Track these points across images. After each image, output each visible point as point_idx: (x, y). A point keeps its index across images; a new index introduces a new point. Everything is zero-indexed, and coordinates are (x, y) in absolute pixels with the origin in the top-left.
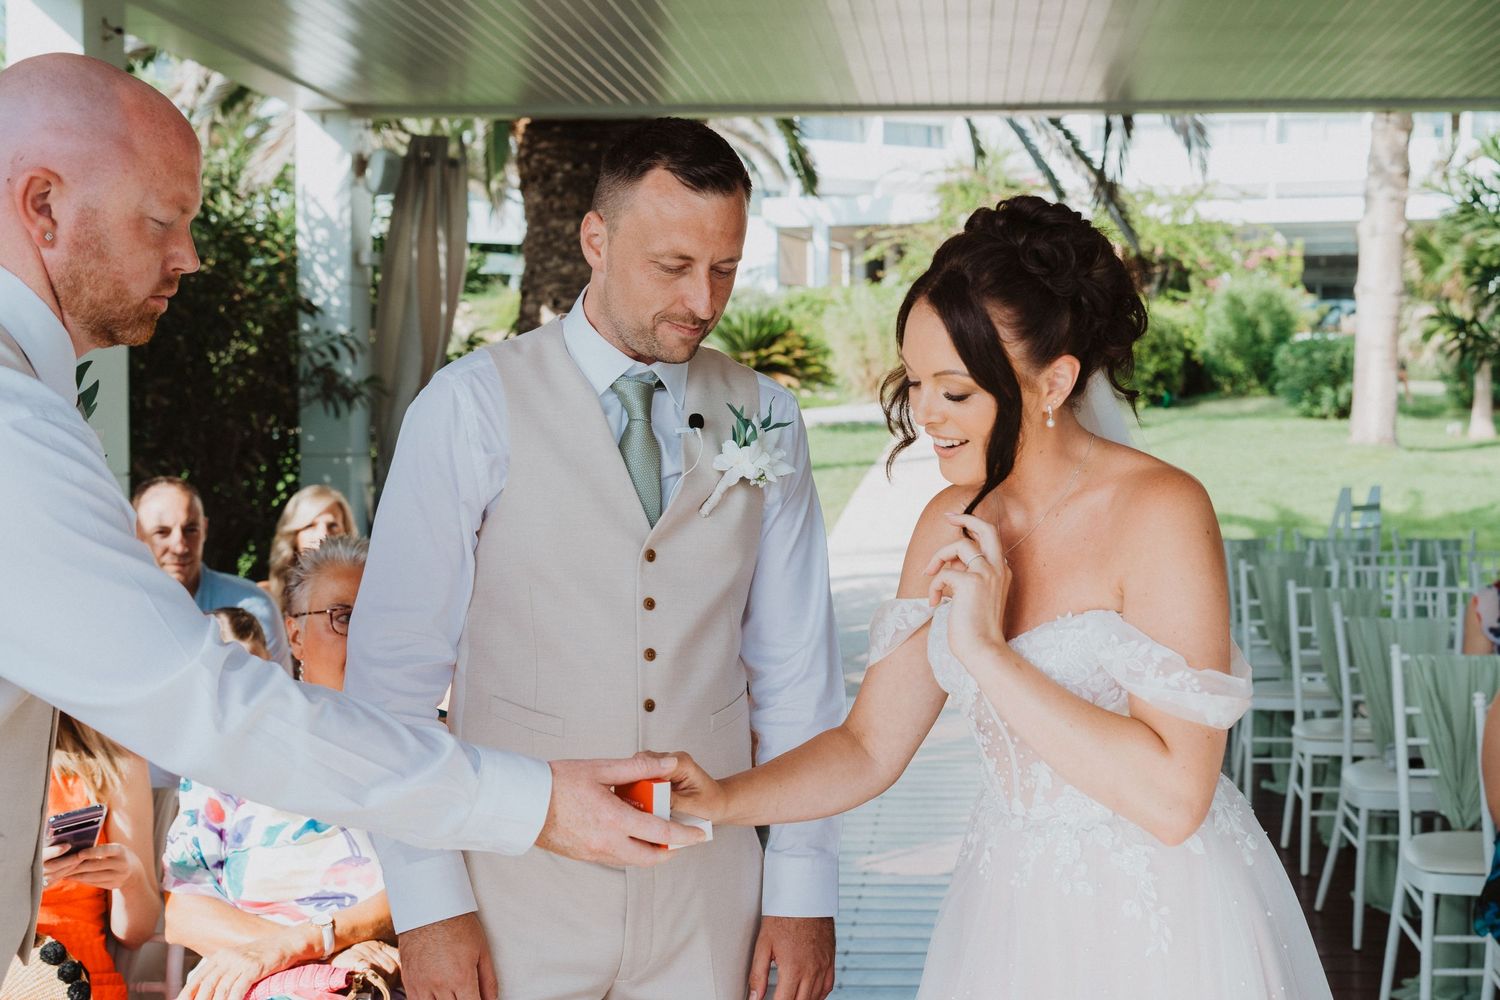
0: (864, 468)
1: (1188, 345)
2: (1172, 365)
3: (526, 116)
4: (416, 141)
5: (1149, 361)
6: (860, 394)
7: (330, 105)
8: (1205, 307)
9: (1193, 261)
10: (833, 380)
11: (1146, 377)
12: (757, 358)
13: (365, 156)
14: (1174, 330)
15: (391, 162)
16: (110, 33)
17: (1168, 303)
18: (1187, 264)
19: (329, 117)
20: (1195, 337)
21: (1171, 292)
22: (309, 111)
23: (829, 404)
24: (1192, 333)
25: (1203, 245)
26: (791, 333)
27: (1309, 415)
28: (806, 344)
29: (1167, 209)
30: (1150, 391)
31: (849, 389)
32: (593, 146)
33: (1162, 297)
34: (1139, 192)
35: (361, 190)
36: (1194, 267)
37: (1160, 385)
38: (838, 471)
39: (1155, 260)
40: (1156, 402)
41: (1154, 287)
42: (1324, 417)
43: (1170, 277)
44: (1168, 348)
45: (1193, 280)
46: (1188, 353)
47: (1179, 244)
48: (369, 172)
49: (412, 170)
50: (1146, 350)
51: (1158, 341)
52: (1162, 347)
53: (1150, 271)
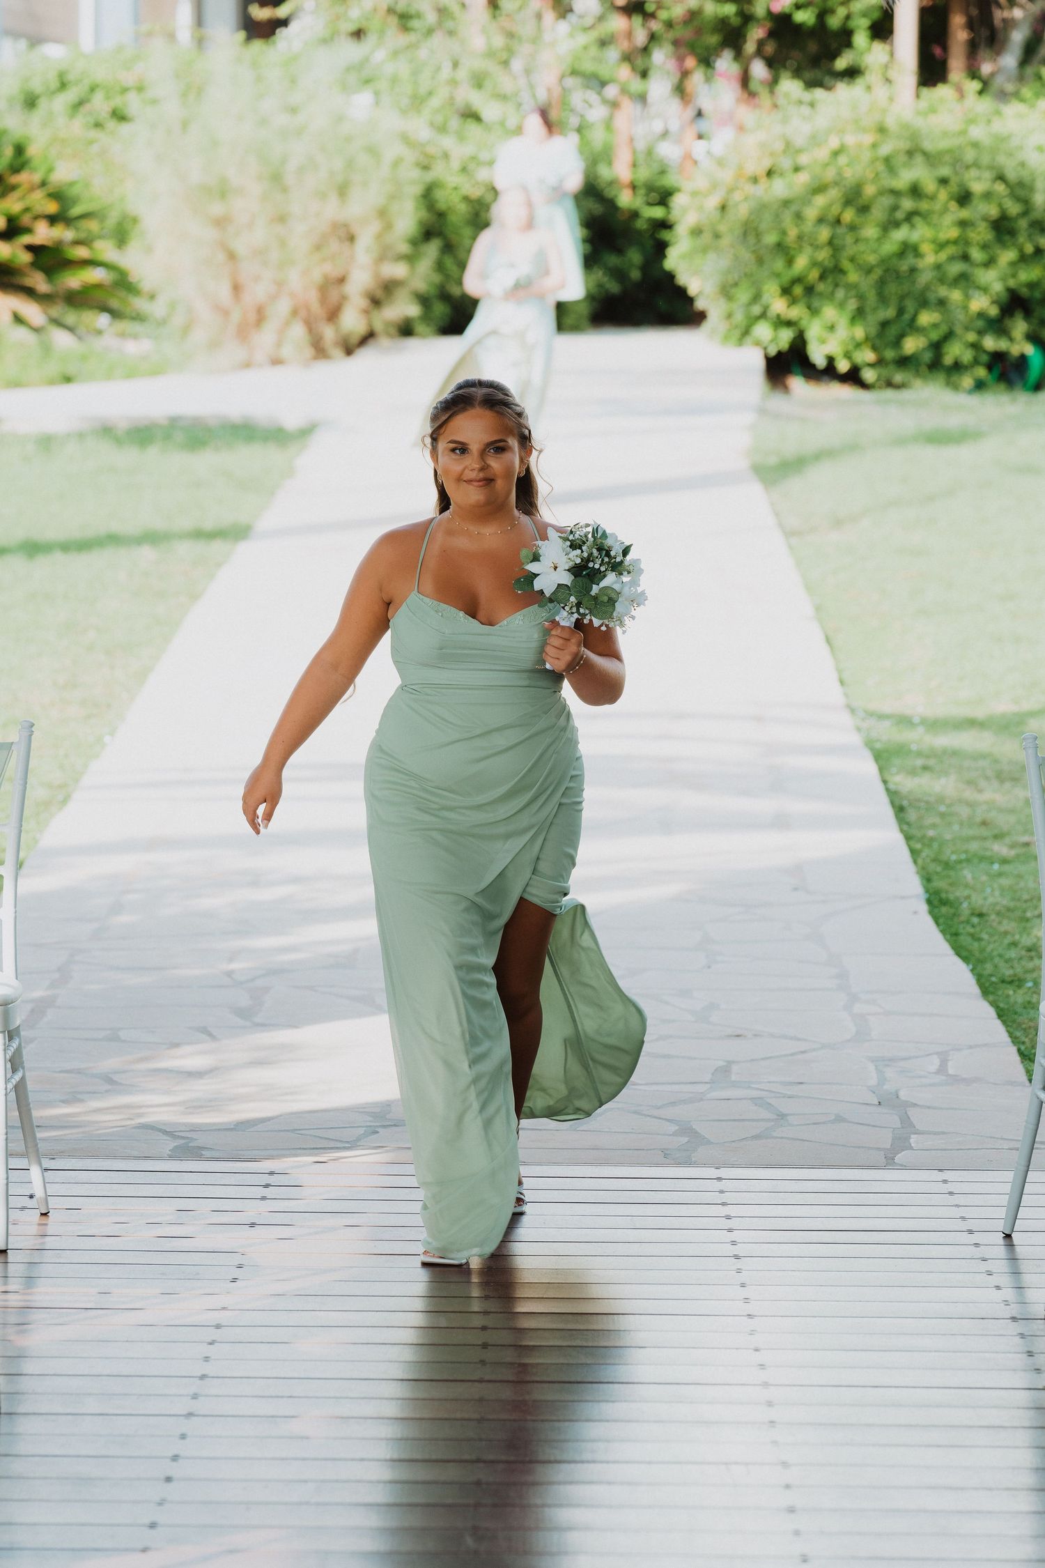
0: (217, 546)
5: (990, 263)
6: (214, 345)
10: (139, 304)
11: (980, 303)
23: (131, 373)
26: (23, 178)
28: (63, 208)
30: (990, 343)
31: (186, 330)
37: (1020, 327)
38: (147, 553)
40: (1005, 373)
41: (1010, 60)
50: (982, 233)
51: (1014, 209)
52: (1023, 224)
53: (998, 15)
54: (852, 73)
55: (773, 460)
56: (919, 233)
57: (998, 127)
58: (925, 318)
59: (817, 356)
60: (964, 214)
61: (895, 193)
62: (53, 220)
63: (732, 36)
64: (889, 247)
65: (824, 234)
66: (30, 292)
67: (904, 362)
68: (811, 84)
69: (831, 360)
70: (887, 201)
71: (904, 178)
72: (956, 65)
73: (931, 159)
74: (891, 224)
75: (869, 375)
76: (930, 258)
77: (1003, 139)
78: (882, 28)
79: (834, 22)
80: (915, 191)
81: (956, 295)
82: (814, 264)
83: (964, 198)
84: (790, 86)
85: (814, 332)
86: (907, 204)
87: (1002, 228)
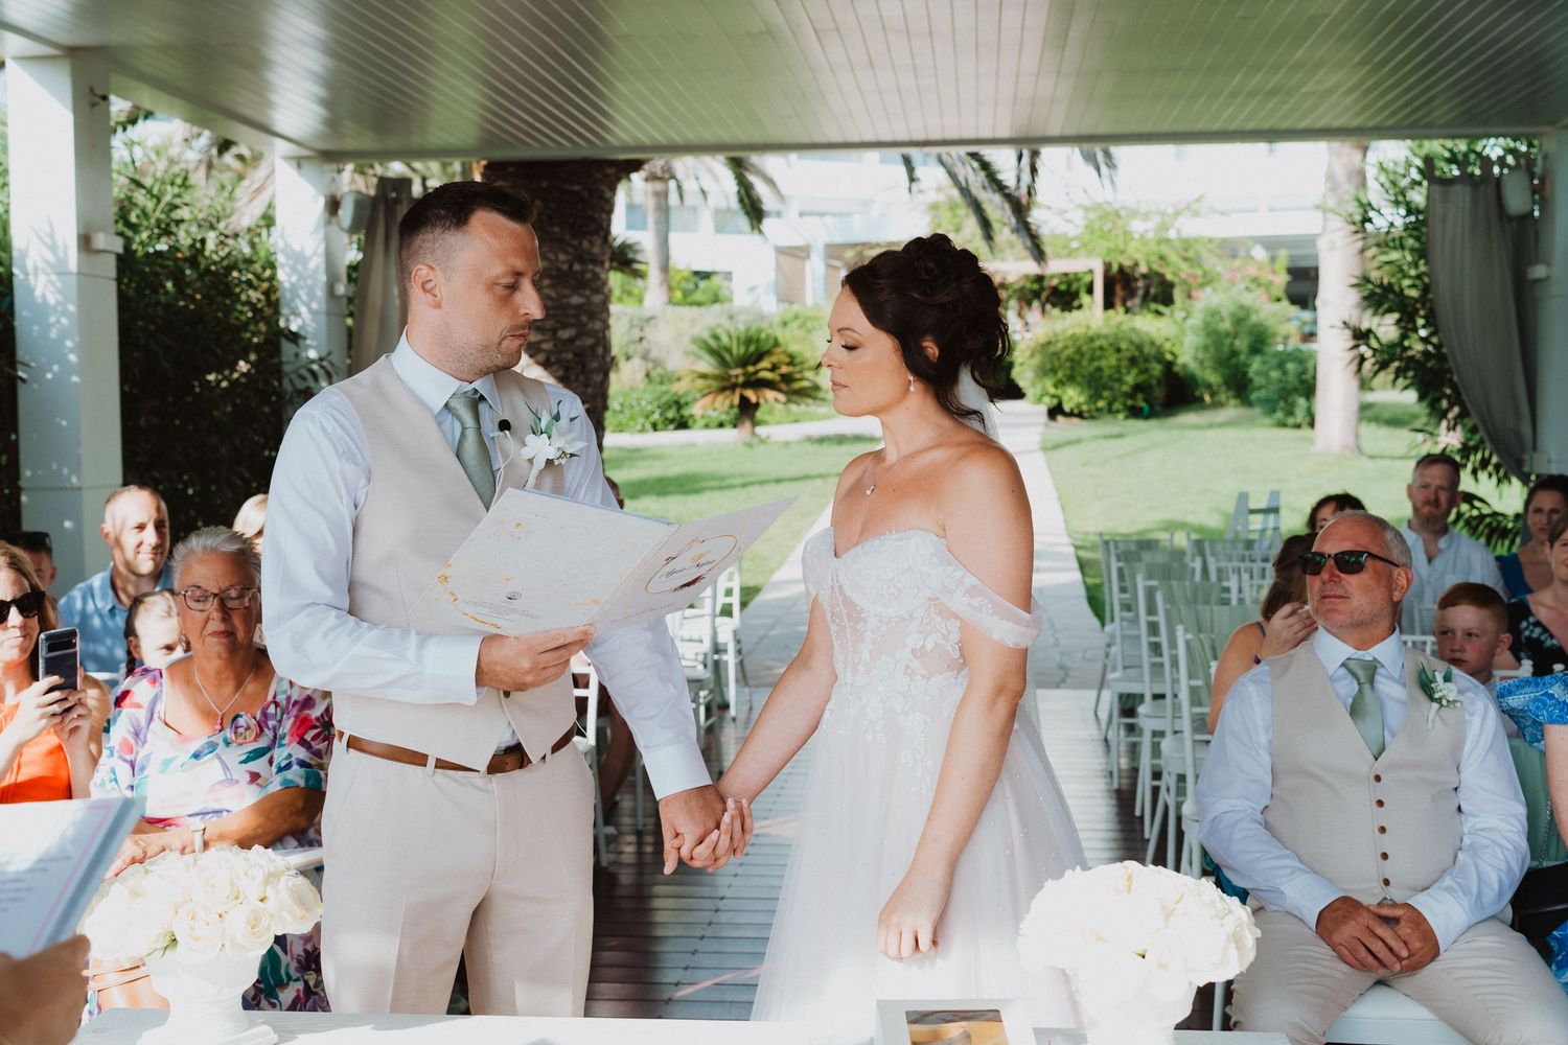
1: (1169, 357)
2: (1151, 376)
3: (483, 159)
4: (384, 182)
5: (1128, 373)
7: (306, 153)
8: (1185, 319)
9: (1175, 274)
10: (822, 394)
11: (1125, 388)
12: (744, 374)
13: (338, 197)
14: (1152, 343)
15: (361, 202)
16: (97, 100)
17: (1150, 317)
18: (1169, 277)
19: (303, 163)
20: (1175, 350)
21: (1153, 306)
22: (287, 158)
23: (819, 419)
24: (1173, 345)
25: (1186, 259)
26: (778, 350)
27: (1283, 425)
28: (792, 360)
29: (1151, 224)
30: (1130, 402)
32: (545, 184)
33: (1145, 311)
34: (1124, 208)
35: (335, 228)
36: (1176, 280)
37: (1140, 397)
39: (1137, 275)
40: (1135, 413)
41: (1137, 301)
42: (1298, 426)
43: (1153, 291)
44: (1147, 360)
45: (1178, 294)
46: (1169, 365)
47: (1162, 258)
48: (340, 212)
49: (381, 208)
50: (1125, 363)
51: (1137, 354)
52: (1140, 360)
53: (1134, 285)
54: (1080, 307)
55: (1049, 445)
56: (1103, 363)
57: (1131, 325)
58: (1106, 394)
59: (1067, 408)
60: (1120, 356)
61: (1094, 350)
62: (788, 364)
63: (1036, 295)
64: (1092, 368)
65: (1068, 364)
66: (780, 391)
67: (1098, 410)
68: (1063, 310)
69: (1072, 410)
70: (1091, 352)
71: (1097, 344)
72: (1118, 302)
73: (1106, 337)
74: (1092, 359)
75: (1086, 415)
76: (1107, 372)
77: (1133, 330)
78: (1090, 290)
79: (1074, 287)
80: (1101, 348)
81: (1116, 386)
82: (1064, 375)
83: (1118, 350)
84: (1056, 312)
85: (1065, 399)
86: (1098, 353)
87: (1133, 361)
